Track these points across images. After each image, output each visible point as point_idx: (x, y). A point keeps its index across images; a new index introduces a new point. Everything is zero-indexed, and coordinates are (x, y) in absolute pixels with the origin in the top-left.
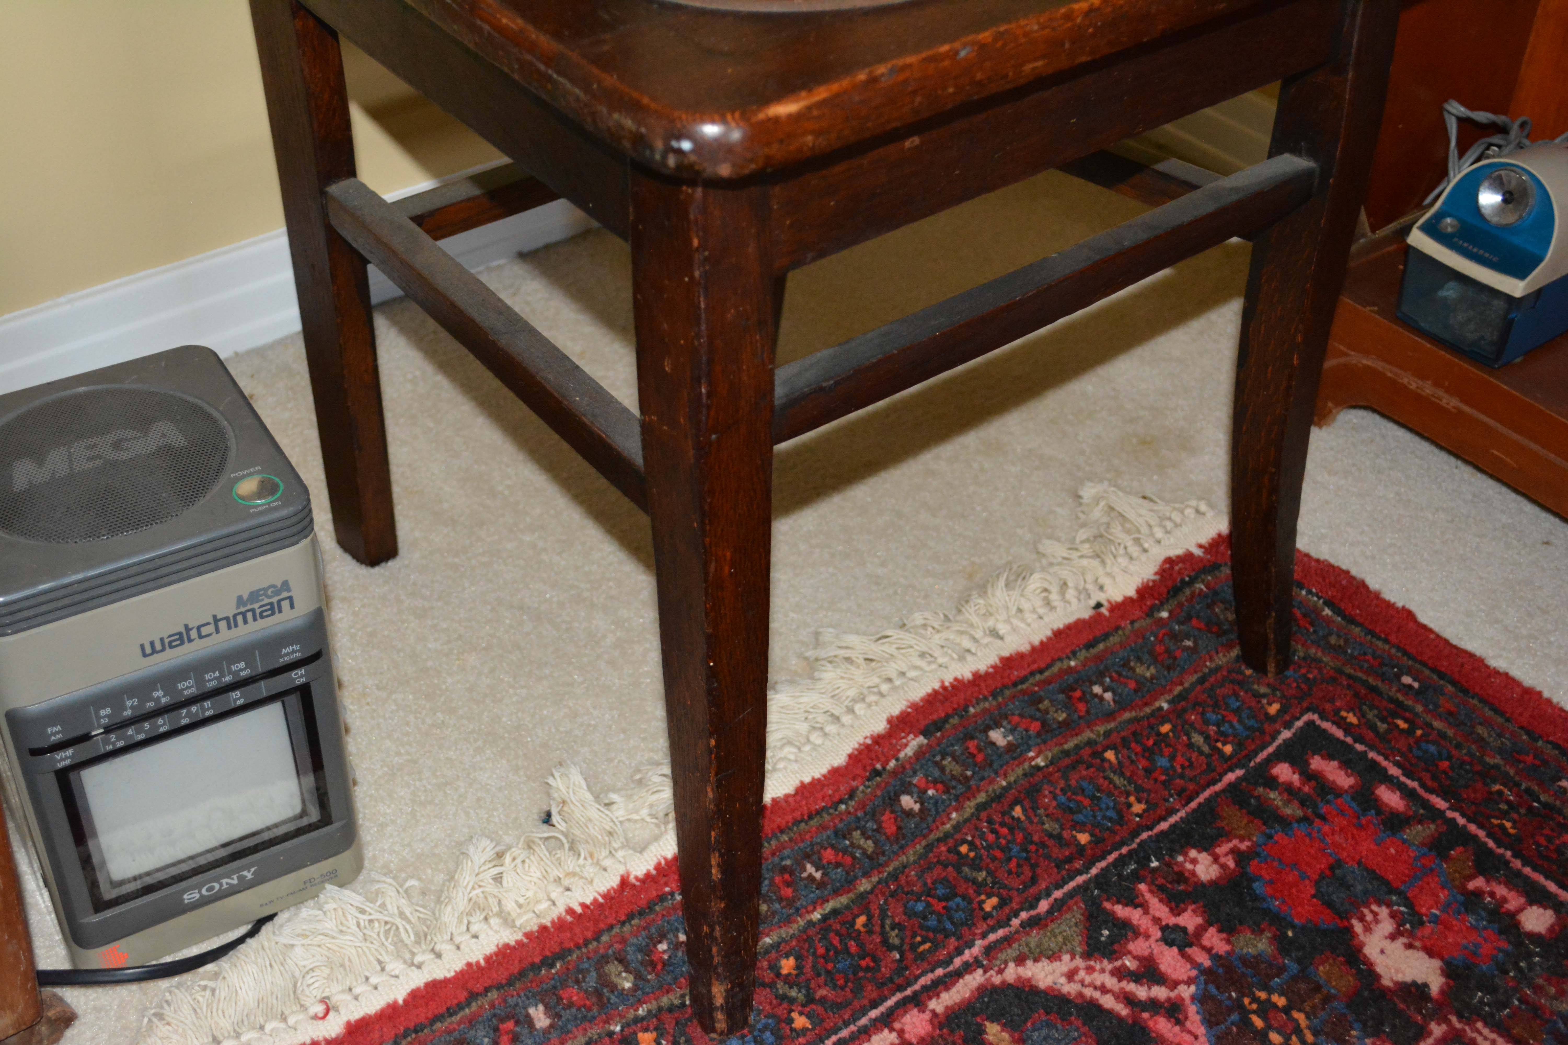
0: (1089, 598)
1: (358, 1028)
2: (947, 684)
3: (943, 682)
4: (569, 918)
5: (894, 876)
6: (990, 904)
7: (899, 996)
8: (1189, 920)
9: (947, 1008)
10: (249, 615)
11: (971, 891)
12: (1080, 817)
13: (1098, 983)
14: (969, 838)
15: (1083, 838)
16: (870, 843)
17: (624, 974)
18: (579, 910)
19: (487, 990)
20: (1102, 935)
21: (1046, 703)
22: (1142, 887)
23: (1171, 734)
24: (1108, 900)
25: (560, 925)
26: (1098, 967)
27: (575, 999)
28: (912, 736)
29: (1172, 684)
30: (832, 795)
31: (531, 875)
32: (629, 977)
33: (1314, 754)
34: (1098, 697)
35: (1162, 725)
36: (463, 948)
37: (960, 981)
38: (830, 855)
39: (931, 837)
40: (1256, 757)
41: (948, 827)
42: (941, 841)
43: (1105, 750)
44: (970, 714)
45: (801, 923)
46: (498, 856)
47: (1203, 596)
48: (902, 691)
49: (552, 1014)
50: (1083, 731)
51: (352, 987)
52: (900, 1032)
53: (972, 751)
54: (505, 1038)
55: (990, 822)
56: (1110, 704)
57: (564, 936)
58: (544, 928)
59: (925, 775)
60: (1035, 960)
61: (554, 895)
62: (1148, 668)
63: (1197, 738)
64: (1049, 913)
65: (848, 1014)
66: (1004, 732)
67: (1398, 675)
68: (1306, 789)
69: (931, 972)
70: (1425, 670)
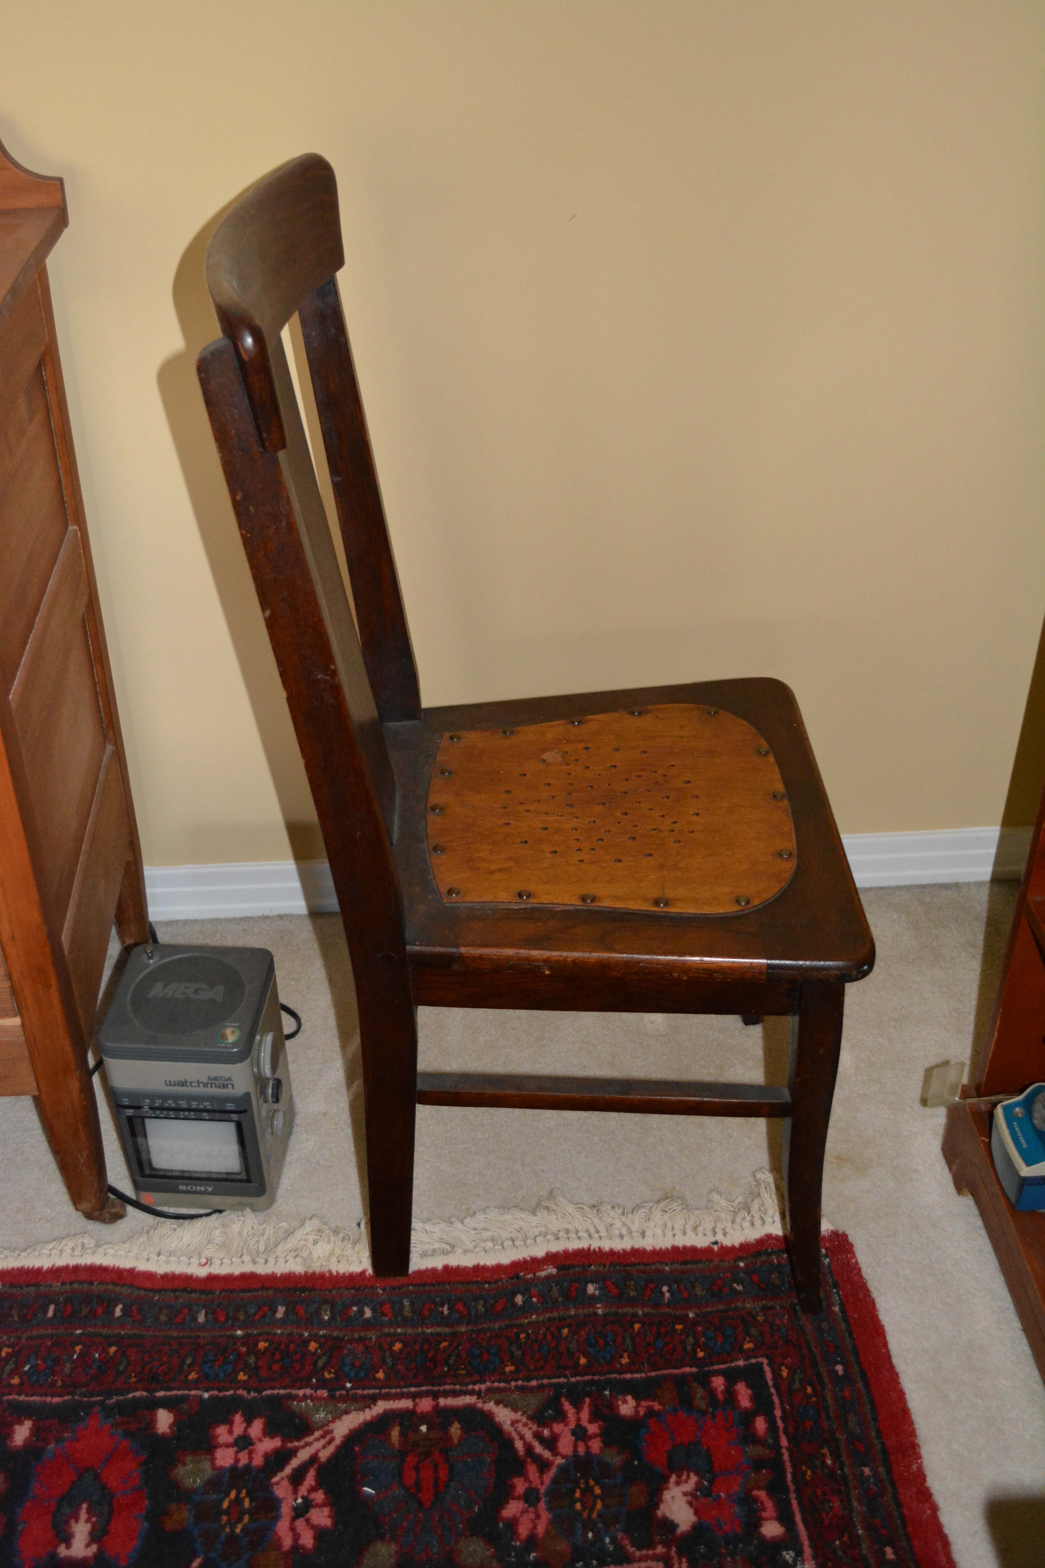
0: (714, 1236)
1: (212, 1278)
2: (592, 1248)
3: (590, 1245)
4: (327, 1275)
5: (478, 1331)
6: (510, 1368)
7: (430, 1388)
8: (593, 1429)
9: (445, 1405)
10: (213, 1085)
11: (507, 1358)
12: (591, 1350)
13: (523, 1433)
14: (530, 1332)
15: (583, 1361)
16: (483, 1309)
17: (328, 1312)
18: (335, 1274)
19: (270, 1288)
20: (548, 1411)
21: (633, 1283)
22: (587, 1400)
23: (679, 1332)
24: (566, 1397)
25: (322, 1276)
26: (530, 1426)
27: (301, 1312)
28: (552, 1266)
29: (707, 1305)
30: (487, 1277)
31: (330, 1247)
32: (330, 1315)
33: (744, 1381)
34: (662, 1294)
35: (679, 1324)
36: (278, 1263)
37: (463, 1396)
38: (460, 1307)
39: (514, 1322)
40: (711, 1366)
41: (526, 1321)
42: (517, 1326)
43: (638, 1322)
44: (589, 1269)
45: (420, 1330)
46: (319, 1231)
47: (771, 1263)
48: (567, 1241)
49: (286, 1313)
50: (637, 1307)
51: (223, 1258)
52: (416, 1405)
53: (572, 1289)
54: (260, 1314)
55: (548, 1329)
56: (664, 1300)
57: (319, 1282)
58: (314, 1274)
59: (540, 1290)
60: (505, 1406)
61: (331, 1261)
62: (703, 1290)
63: (691, 1340)
64: (533, 1388)
65: (402, 1383)
66: (596, 1287)
67: (836, 1363)
68: (720, 1396)
69: (455, 1385)
70: (856, 1367)
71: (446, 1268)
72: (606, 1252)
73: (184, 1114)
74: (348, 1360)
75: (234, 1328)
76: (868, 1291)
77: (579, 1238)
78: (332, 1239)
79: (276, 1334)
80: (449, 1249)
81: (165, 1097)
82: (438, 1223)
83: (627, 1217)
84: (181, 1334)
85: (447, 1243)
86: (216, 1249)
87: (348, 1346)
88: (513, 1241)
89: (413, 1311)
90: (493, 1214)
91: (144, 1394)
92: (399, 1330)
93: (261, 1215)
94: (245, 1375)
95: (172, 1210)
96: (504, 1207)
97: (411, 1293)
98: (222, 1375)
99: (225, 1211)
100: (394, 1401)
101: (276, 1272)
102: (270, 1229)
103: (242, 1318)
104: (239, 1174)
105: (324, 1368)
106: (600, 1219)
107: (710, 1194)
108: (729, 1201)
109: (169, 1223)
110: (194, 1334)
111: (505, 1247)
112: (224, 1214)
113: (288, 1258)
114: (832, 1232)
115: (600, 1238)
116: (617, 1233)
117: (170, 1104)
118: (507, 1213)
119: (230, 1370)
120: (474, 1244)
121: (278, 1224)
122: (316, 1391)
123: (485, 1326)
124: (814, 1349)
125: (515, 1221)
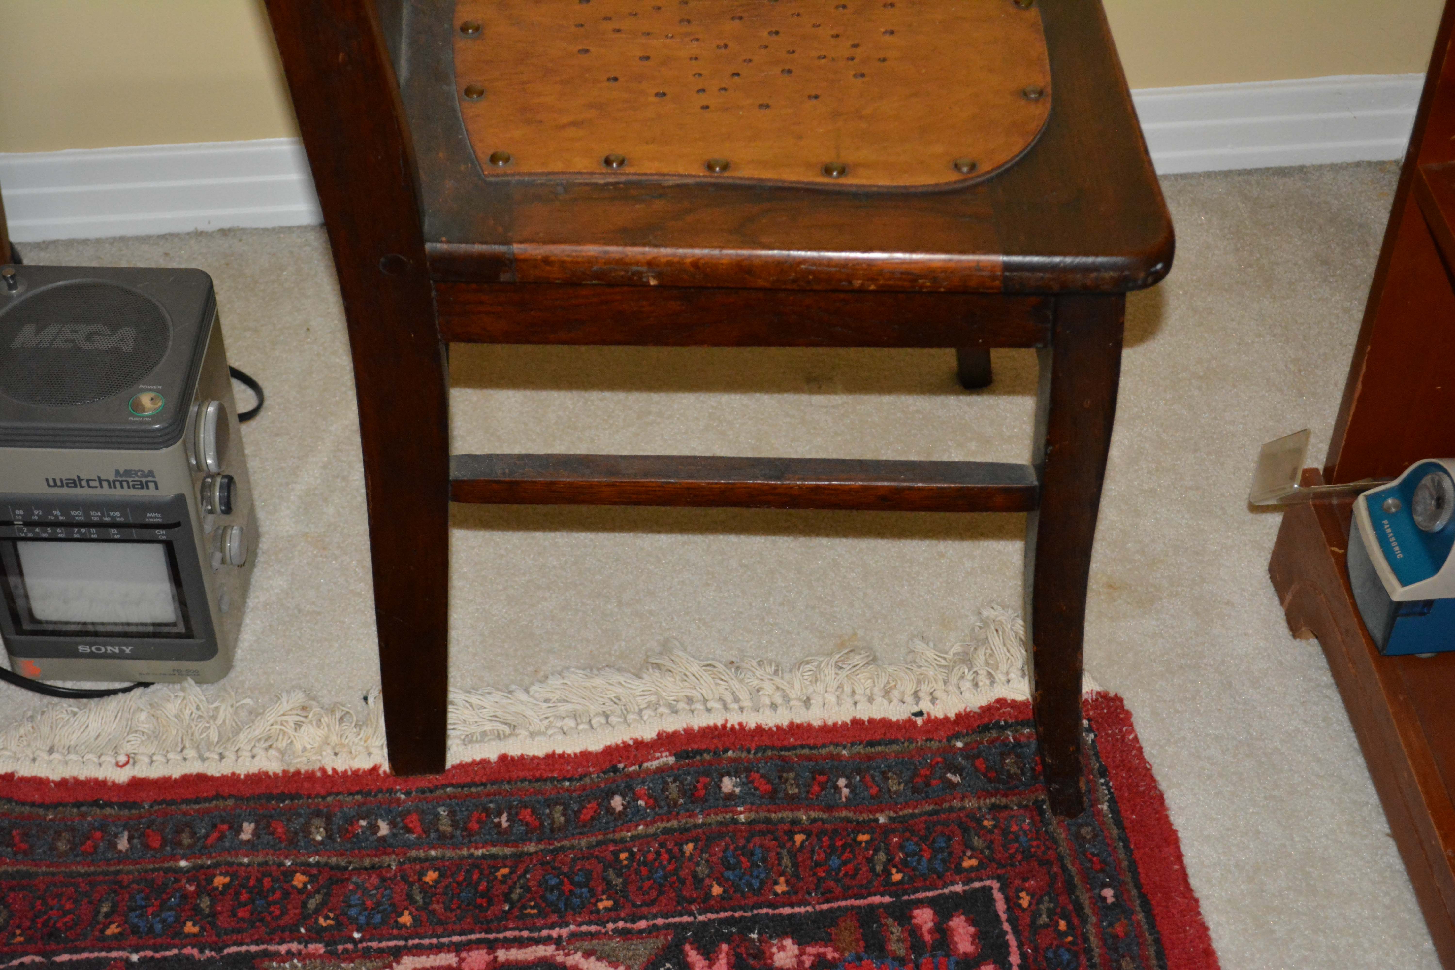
0: (917, 704)
1: (137, 784)
2: (729, 725)
3: (726, 721)
4: (319, 774)
5: (555, 852)
6: (605, 904)
7: (483, 935)
9: (507, 960)
10: (125, 484)
11: (600, 889)
12: (729, 874)
14: (635, 850)
15: (717, 890)
16: (562, 819)
17: (322, 830)
18: (330, 772)
19: (230, 796)
20: (664, 965)
21: (792, 775)
22: (725, 947)
23: (863, 844)
24: (691, 943)
25: (310, 776)
27: (279, 830)
28: (667, 753)
29: (906, 805)
30: (568, 771)
31: (321, 733)
32: (324, 834)
33: (963, 914)
34: (837, 788)
35: (864, 834)
36: (240, 760)
37: (534, 947)
38: (526, 814)
39: (611, 836)
40: (914, 893)
41: (629, 834)
42: (614, 842)
43: (799, 833)
44: (725, 756)
45: (465, 852)
46: (304, 708)
47: (1005, 743)
48: (690, 715)
49: (256, 833)
50: (799, 810)
51: (154, 754)
52: (462, 960)
53: (699, 785)
54: (215, 835)
55: (662, 845)
56: (840, 799)
57: (306, 785)
58: (298, 773)
59: (649, 788)
60: (599, 959)
61: (324, 753)
62: (899, 784)
63: (882, 856)
64: (641, 931)
65: (440, 930)
66: (736, 782)
67: (1104, 885)
68: (927, 937)
69: (521, 931)
70: (1134, 892)
71: (503, 758)
72: (750, 730)
73: (78, 532)
74: (355, 899)
75: (174, 858)
76: (1153, 779)
77: (709, 710)
78: (325, 720)
79: (241, 864)
80: (508, 731)
81: (47, 505)
82: (489, 693)
83: (782, 678)
84: (92, 869)
85: (505, 724)
86: (142, 741)
87: (354, 879)
88: (607, 717)
89: (455, 824)
90: (576, 678)
91: (37, 959)
92: (433, 853)
93: (212, 689)
94: (194, 925)
95: (69, 685)
96: (592, 667)
97: (450, 797)
98: (158, 927)
99: (153, 684)
100: (428, 957)
101: (238, 772)
102: (225, 710)
103: (186, 841)
104: (174, 624)
105: (317, 911)
106: (741, 681)
107: (910, 642)
108: (940, 652)
109: (65, 705)
110: (113, 869)
111: (595, 726)
112: (152, 688)
113: (255, 751)
114: (1098, 693)
115: (741, 709)
116: (768, 702)
117: (56, 516)
118: (597, 675)
119: (171, 920)
120: (546, 722)
121: (237, 702)
122: (306, 946)
123: (566, 843)
124: (1070, 866)
125: (610, 687)
